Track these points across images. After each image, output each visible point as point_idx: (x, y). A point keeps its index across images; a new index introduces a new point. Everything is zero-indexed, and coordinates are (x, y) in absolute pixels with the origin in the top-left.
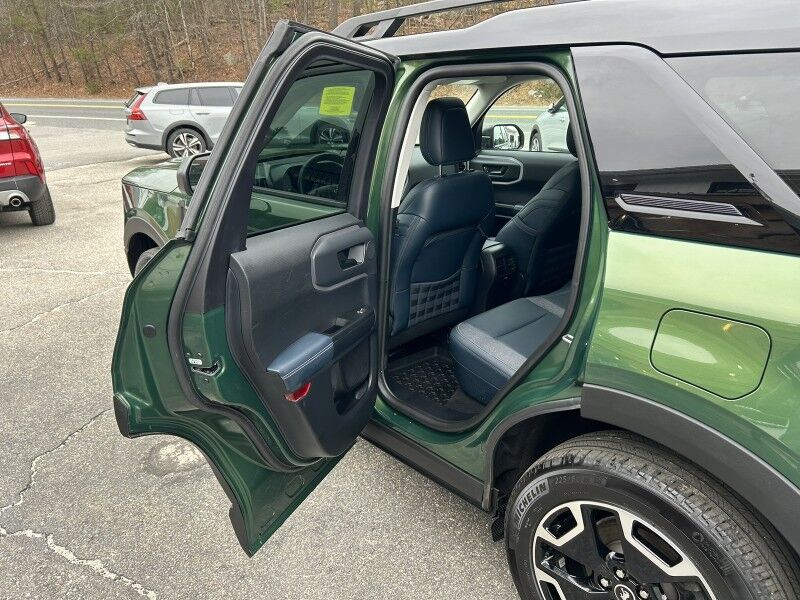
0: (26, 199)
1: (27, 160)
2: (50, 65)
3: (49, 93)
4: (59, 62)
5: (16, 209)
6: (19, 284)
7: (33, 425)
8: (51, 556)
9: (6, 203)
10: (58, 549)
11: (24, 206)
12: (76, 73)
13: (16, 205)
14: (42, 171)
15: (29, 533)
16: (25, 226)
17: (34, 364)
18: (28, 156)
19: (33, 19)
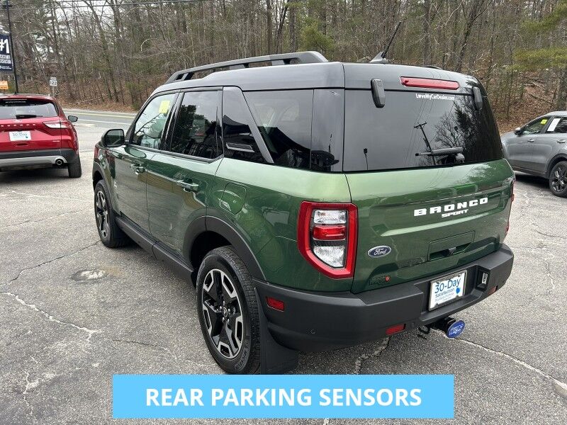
0: (65, 161)
1: (69, 140)
2: (112, 91)
3: (109, 108)
4: (118, 90)
5: (59, 167)
6: (49, 203)
7: (28, 258)
8: (15, 302)
9: (54, 162)
10: (19, 300)
11: (64, 166)
12: (128, 97)
13: (59, 165)
14: (77, 149)
15: (9, 294)
16: (64, 177)
17: (40, 236)
18: (69, 138)
19: (105, 63)
